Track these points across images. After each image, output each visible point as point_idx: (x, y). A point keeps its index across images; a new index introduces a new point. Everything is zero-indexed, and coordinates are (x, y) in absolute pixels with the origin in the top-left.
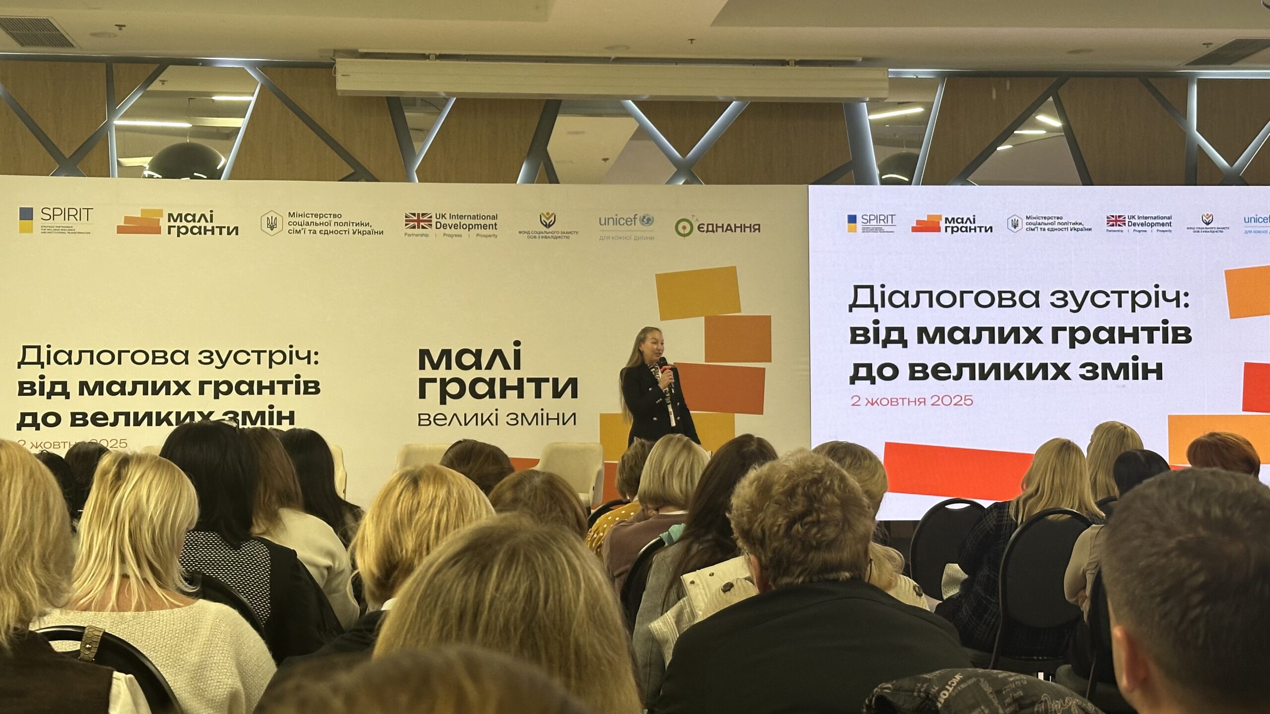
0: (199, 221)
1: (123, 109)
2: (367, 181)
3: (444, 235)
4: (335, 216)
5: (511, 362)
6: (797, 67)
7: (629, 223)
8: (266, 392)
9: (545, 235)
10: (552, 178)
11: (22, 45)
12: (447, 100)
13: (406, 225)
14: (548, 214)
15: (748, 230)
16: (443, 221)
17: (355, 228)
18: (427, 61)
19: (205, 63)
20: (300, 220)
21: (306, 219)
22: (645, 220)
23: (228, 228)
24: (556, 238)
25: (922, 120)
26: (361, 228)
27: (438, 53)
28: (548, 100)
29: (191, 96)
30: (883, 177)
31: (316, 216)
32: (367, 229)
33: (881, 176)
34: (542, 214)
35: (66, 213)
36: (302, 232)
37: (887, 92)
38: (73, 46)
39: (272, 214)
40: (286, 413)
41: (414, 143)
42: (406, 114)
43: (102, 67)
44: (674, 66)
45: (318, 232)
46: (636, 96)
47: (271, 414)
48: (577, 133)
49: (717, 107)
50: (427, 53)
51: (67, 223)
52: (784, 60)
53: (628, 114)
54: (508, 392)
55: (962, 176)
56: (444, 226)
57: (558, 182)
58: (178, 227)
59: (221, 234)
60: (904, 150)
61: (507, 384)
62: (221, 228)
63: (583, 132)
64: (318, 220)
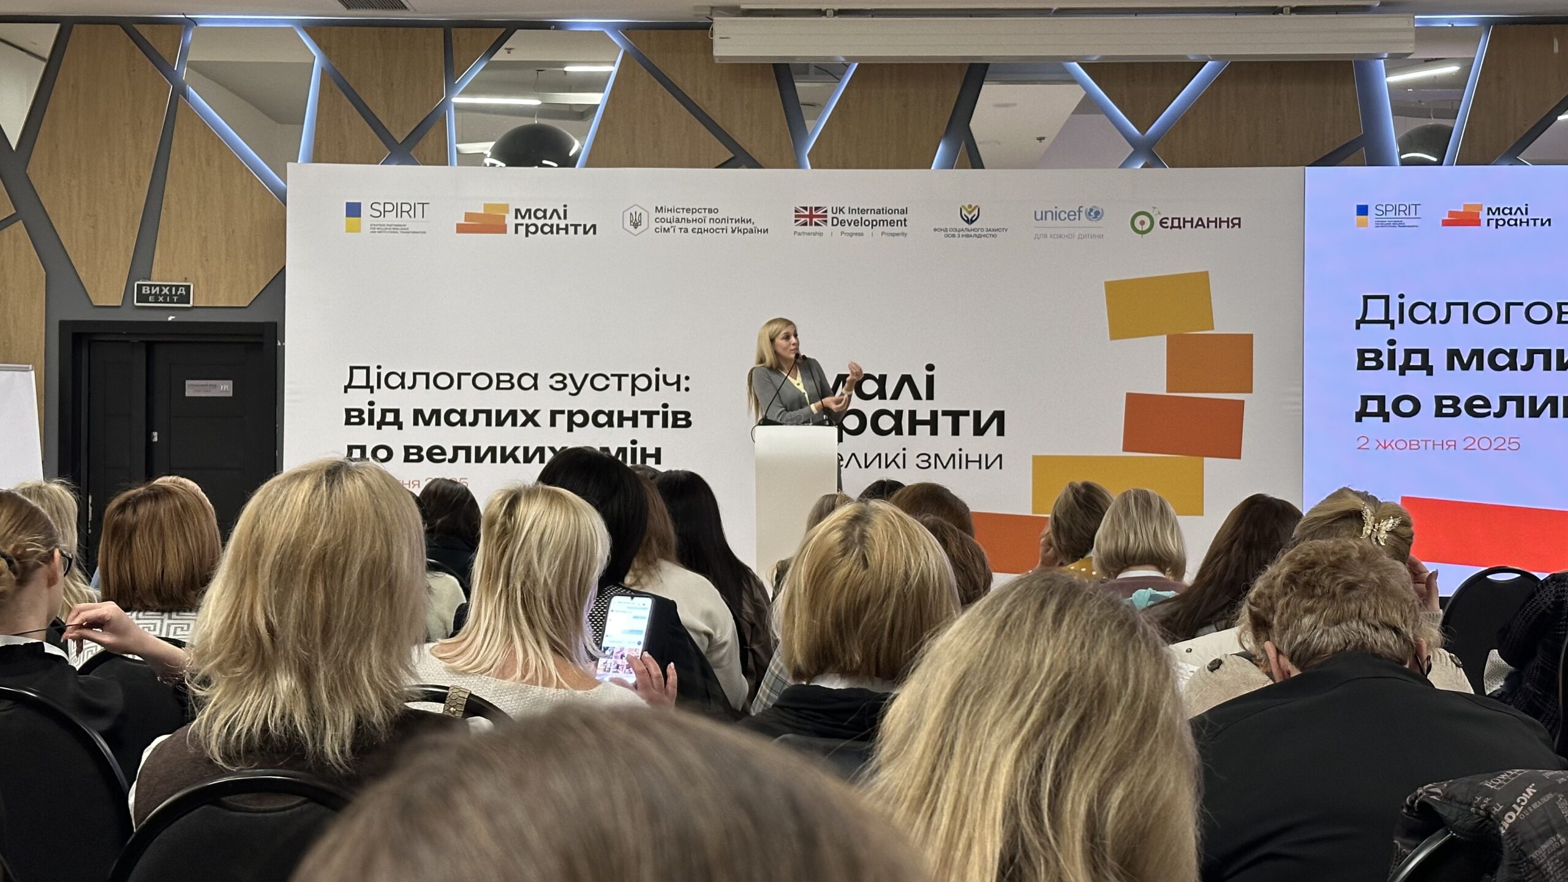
0: (551, 217)
1: (465, 82)
2: (749, 167)
3: (842, 233)
4: (710, 211)
5: (923, 391)
6: (1294, 15)
7: (1072, 218)
8: (628, 424)
9: (966, 233)
10: (976, 162)
11: (348, 7)
12: (847, 66)
13: (796, 221)
14: (970, 206)
15: (1224, 225)
16: (841, 217)
17: (734, 225)
18: (824, 18)
19: (558, 26)
20: (668, 215)
21: (676, 215)
22: (1092, 214)
23: (585, 226)
24: (979, 236)
25: (1458, 83)
26: (742, 226)
27: (837, 8)
28: (971, 65)
29: (539, 67)
30: (1403, 157)
31: (688, 210)
32: (749, 226)
33: (1401, 153)
34: (964, 207)
35: (398, 209)
36: (672, 230)
37: (1412, 45)
38: (406, 8)
39: (636, 208)
40: (651, 451)
41: (807, 122)
42: (797, 84)
43: (440, 32)
44: (1133, 17)
45: (690, 230)
46: (1084, 57)
47: (634, 451)
48: (1006, 105)
49: (1189, 68)
50: (824, 8)
51: (398, 221)
52: (1276, 7)
53: (1073, 80)
54: (918, 427)
55: (1512, 154)
56: (842, 223)
57: (983, 167)
58: (527, 225)
59: (576, 232)
60: (1432, 122)
61: (918, 418)
62: (576, 226)
63: (1015, 105)
64: (690, 216)
